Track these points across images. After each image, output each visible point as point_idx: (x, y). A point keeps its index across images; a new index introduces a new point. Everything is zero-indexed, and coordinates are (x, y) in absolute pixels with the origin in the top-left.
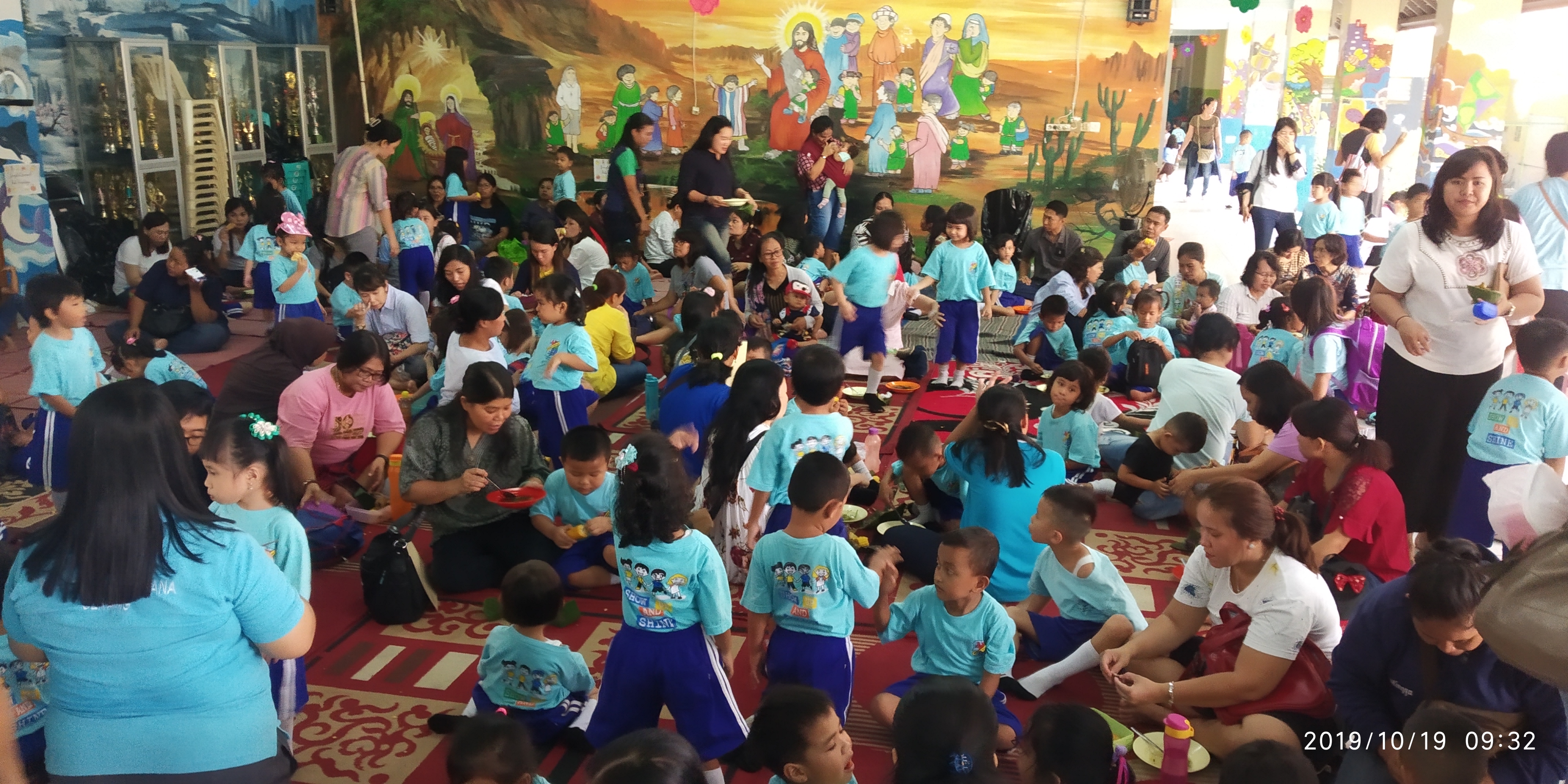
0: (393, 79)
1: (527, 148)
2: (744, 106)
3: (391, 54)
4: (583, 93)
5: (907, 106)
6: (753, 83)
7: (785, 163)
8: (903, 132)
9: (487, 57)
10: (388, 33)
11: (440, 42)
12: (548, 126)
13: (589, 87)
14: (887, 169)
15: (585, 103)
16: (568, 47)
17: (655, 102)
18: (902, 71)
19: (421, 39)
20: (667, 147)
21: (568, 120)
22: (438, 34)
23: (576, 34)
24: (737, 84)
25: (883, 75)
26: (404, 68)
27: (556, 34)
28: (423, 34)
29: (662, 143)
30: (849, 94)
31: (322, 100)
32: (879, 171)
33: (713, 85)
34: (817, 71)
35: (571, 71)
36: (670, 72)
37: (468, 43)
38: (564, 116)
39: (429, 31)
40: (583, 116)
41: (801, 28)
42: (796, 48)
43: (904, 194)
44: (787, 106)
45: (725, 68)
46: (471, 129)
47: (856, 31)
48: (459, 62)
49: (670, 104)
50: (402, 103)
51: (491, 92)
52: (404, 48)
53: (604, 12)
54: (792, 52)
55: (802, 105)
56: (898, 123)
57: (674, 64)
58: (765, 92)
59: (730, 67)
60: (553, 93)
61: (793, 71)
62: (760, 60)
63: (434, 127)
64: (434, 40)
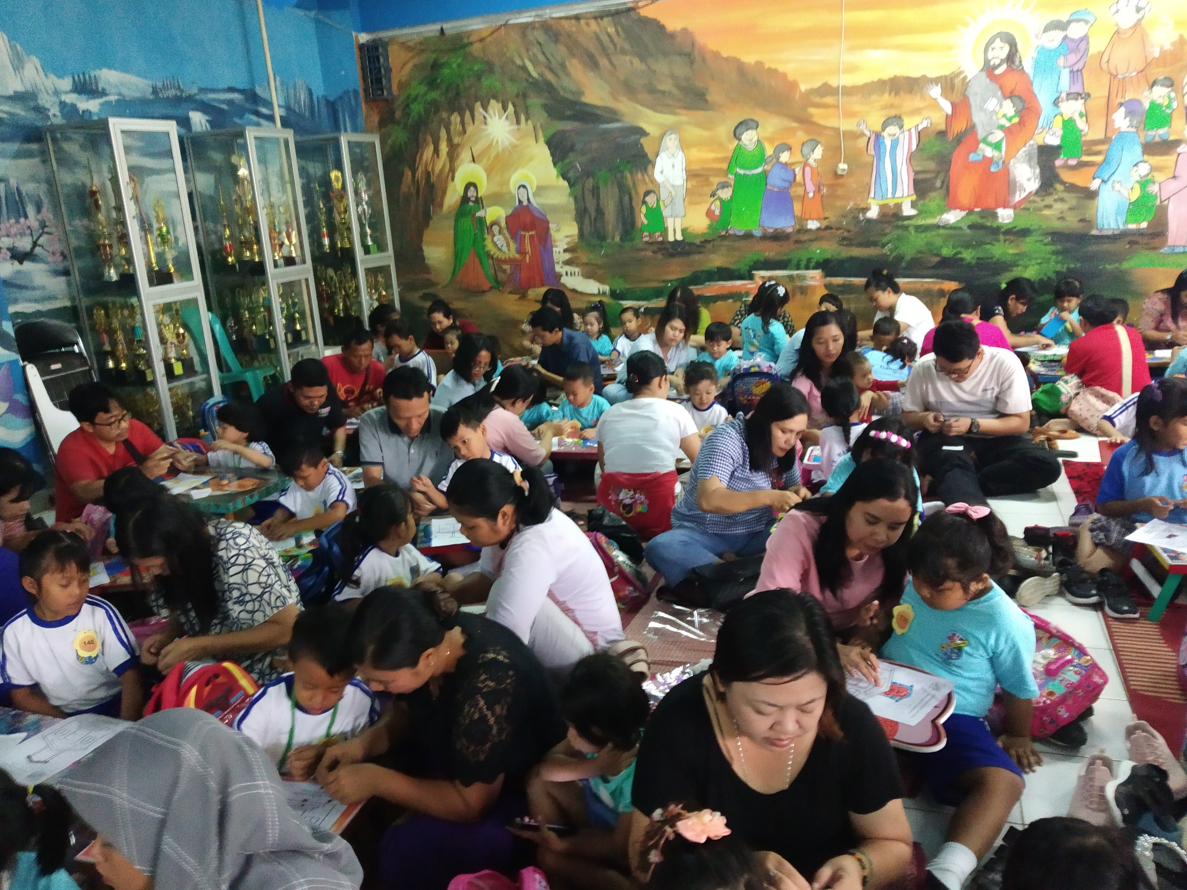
0: (453, 170)
1: (617, 239)
2: (911, 157)
3: (450, 140)
4: (688, 162)
5: (1161, 131)
6: (925, 124)
7: (970, 227)
8: (1153, 169)
9: (564, 132)
10: (444, 115)
11: (507, 118)
12: (644, 209)
13: (697, 154)
14: (1126, 222)
15: (691, 174)
16: (667, 105)
17: (786, 164)
18: (1154, 84)
19: (485, 117)
20: (801, 220)
21: (670, 199)
22: (505, 108)
23: (678, 87)
24: (901, 127)
25: (1124, 91)
26: (465, 155)
27: (652, 90)
28: (486, 111)
29: (794, 217)
30: (1069, 124)
31: (374, 202)
32: (1113, 226)
33: (868, 133)
34: (1020, 97)
35: (673, 136)
36: (806, 122)
37: (541, 116)
38: (664, 195)
39: (494, 106)
40: (689, 192)
41: (998, 40)
42: (989, 69)
43: (1152, 254)
44: (975, 148)
45: (885, 107)
46: (547, 223)
47: (1082, 34)
48: (531, 141)
49: (806, 164)
50: (465, 199)
51: (571, 174)
52: (464, 131)
53: (716, 55)
54: (984, 75)
55: (997, 146)
56: (1146, 157)
57: (812, 110)
58: (942, 134)
59: (892, 106)
60: (650, 168)
61: (985, 101)
62: (936, 91)
63: (503, 224)
64: (500, 118)
